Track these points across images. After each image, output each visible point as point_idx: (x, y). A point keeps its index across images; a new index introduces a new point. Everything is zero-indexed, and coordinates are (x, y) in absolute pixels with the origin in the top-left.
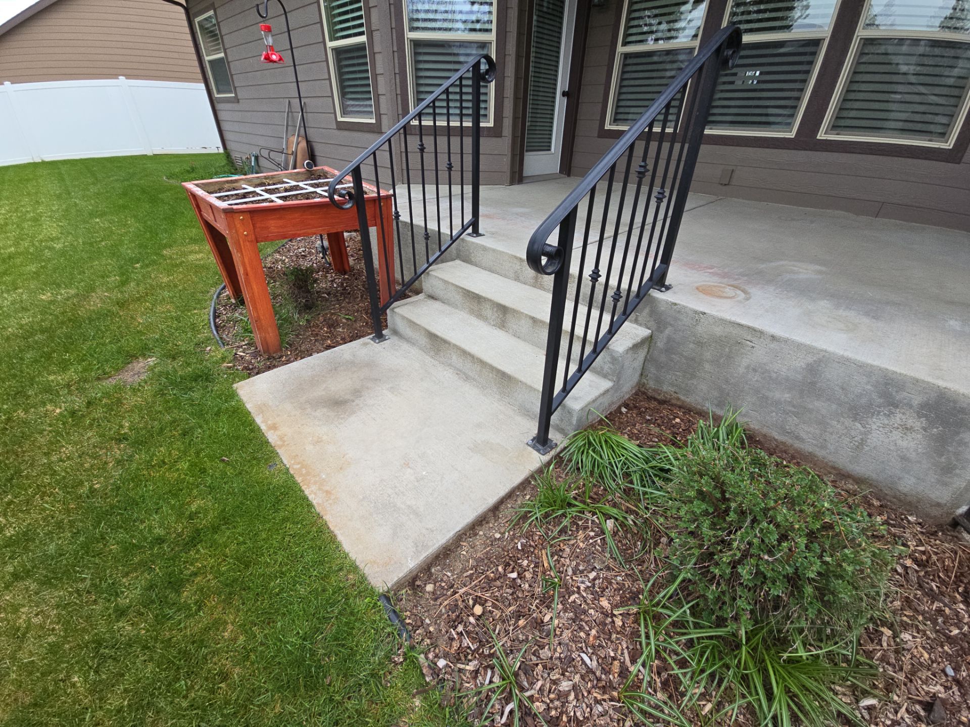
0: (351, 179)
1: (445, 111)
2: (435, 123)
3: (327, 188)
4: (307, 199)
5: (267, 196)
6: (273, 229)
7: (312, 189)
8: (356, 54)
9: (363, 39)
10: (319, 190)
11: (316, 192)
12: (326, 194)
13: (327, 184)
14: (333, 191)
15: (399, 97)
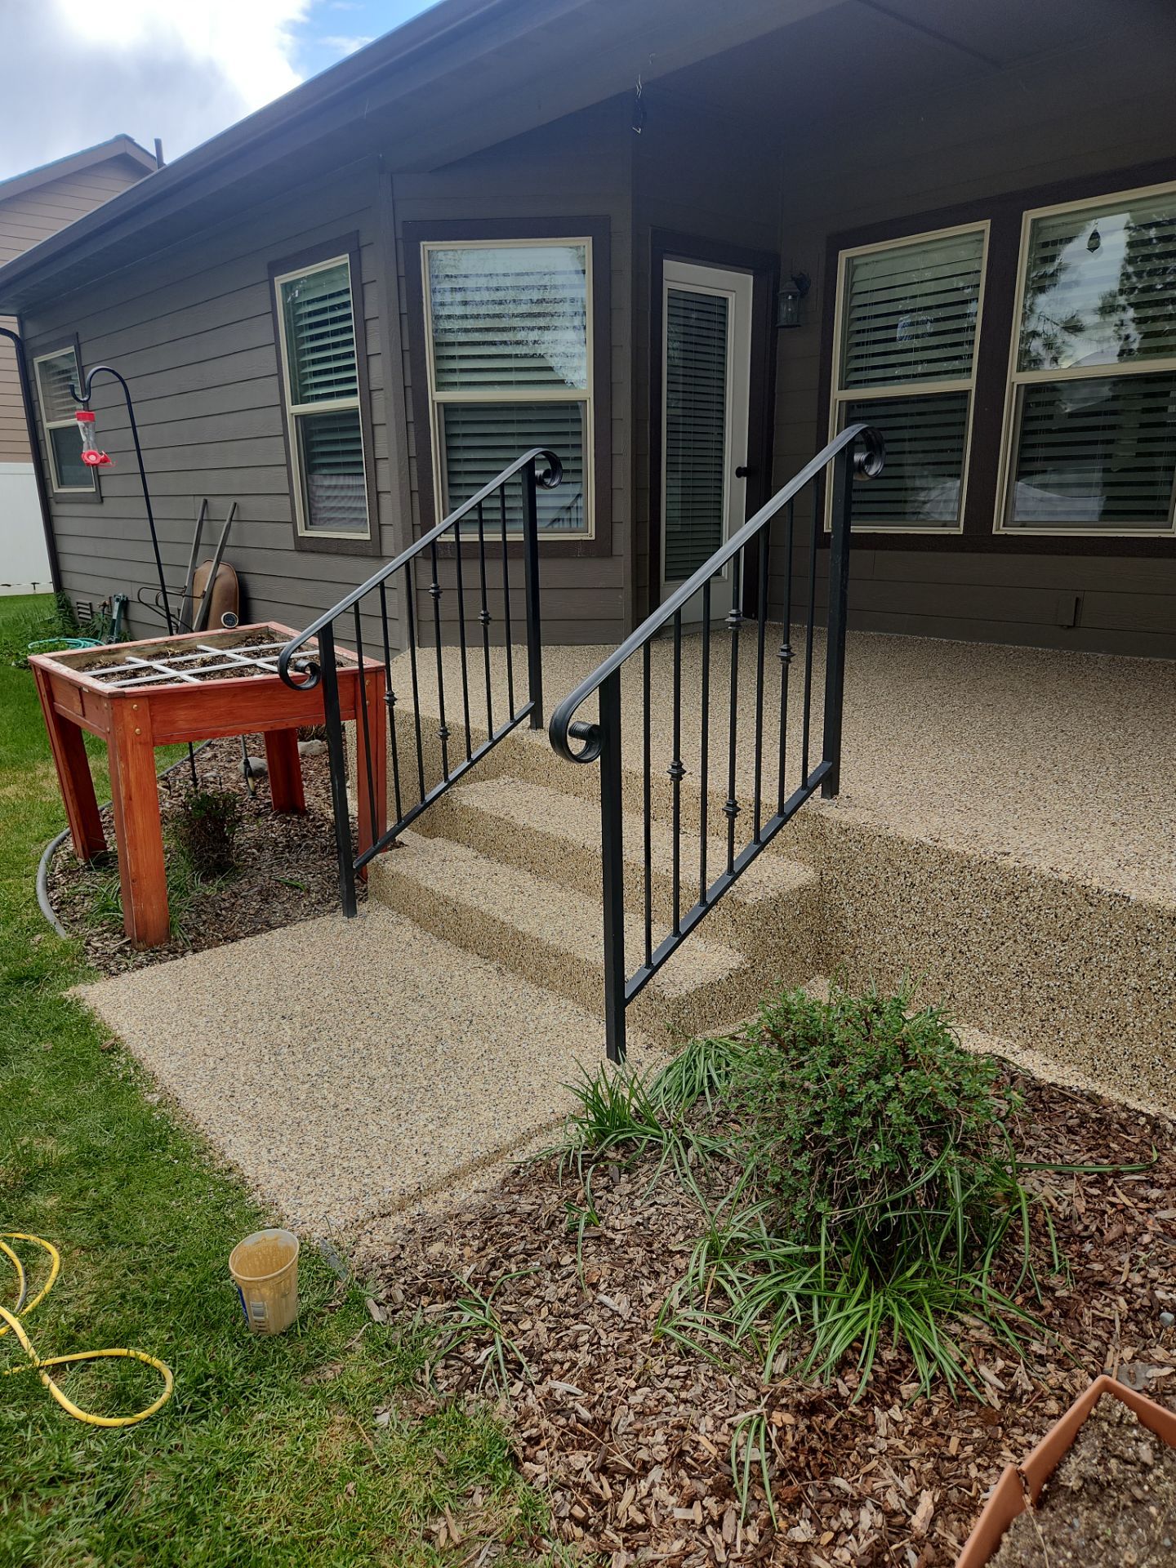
0: (317, 643)
1: (498, 516)
2: (481, 537)
3: (276, 658)
4: (240, 676)
5: (172, 673)
6: (182, 725)
7: (249, 661)
8: (338, 425)
9: (353, 402)
10: (260, 662)
11: (255, 666)
12: (275, 668)
13: (276, 651)
14: (285, 664)
15: (416, 496)
